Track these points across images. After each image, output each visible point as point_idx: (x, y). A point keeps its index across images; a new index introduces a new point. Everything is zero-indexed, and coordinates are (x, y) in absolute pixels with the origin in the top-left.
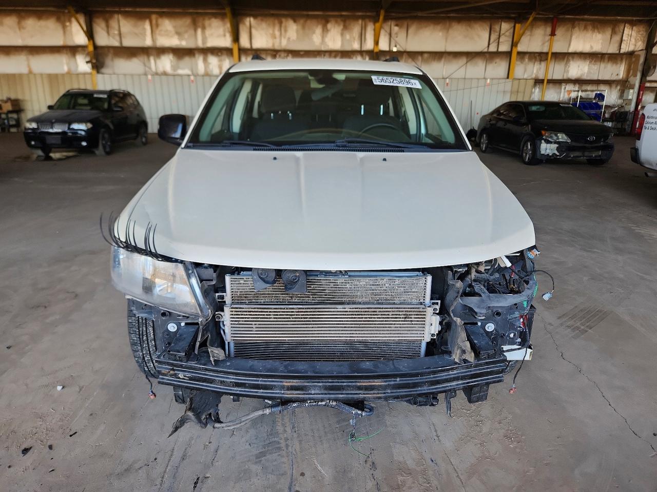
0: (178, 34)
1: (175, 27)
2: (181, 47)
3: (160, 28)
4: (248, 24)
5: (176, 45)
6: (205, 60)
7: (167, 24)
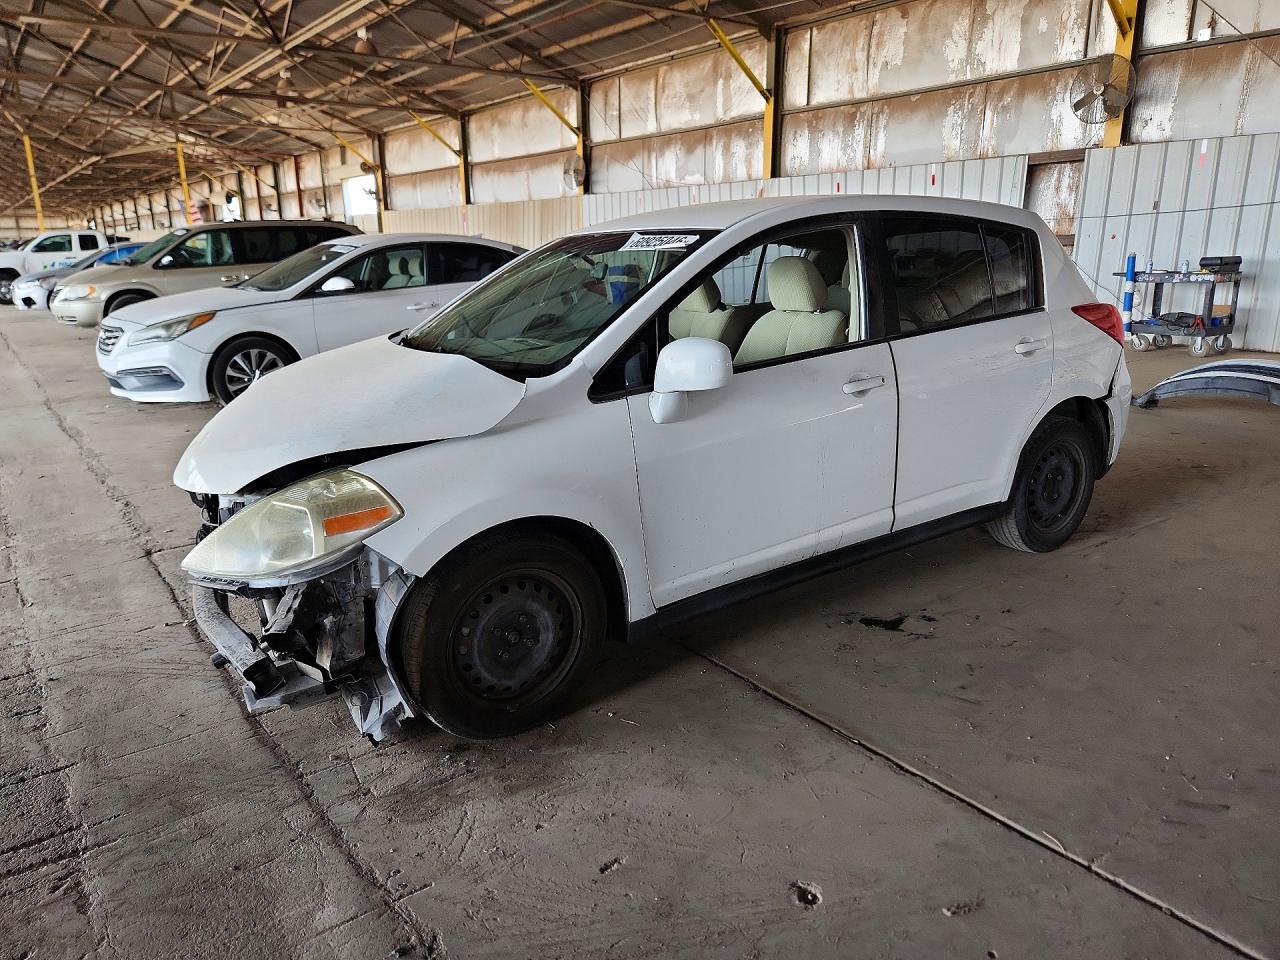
0: (691, 98)
1: (687, 85)
2: (693, 125)
3: (667, 92)
4: (806, 46)
5: (686, 123)
6: (727, 149)
7: (678, 80)
